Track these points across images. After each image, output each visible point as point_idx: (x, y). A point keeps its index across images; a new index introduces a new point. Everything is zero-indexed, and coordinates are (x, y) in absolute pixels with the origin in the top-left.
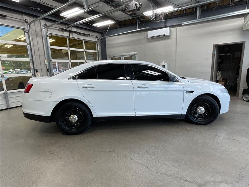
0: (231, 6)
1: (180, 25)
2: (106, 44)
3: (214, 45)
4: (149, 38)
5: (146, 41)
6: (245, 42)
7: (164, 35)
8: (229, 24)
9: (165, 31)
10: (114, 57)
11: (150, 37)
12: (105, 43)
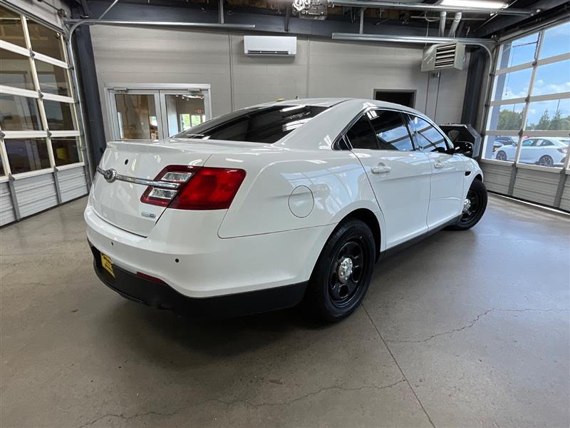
0: (403, 25)
1: (328, 38)
2: (93, 45)
3: (375, 90)
4: (246, 52)
5: (234, 58)
6: (416, 91)
7: (286, 53)
8: (397, 56)
9: (288, 44)
10: (128, 90)
11: (251, 52)
12: (90, 42)
